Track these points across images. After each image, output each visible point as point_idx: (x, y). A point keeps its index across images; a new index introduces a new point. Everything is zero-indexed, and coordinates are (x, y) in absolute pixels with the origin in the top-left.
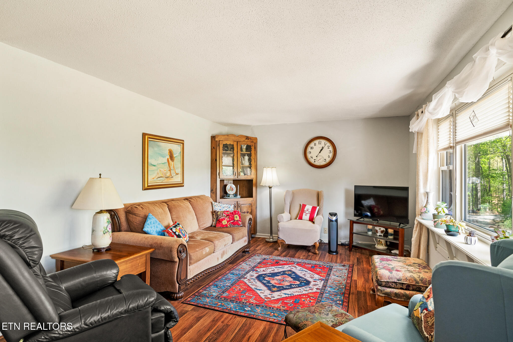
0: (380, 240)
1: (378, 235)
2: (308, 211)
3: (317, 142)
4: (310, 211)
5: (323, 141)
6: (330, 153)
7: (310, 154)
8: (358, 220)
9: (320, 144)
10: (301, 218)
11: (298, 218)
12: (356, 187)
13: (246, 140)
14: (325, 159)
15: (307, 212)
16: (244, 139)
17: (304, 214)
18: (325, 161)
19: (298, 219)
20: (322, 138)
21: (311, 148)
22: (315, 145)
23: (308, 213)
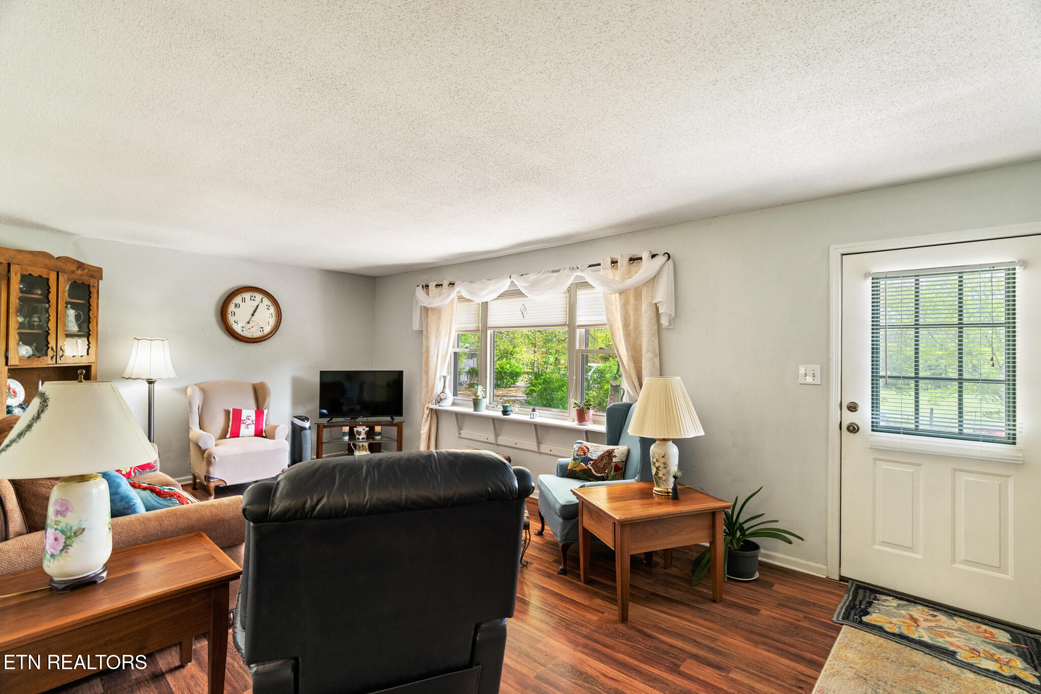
0: (363, 445)
1: (361, 438)
2: (249, 419)
3: (247, 295)
4: (254, 419)
5: (259, 296)
6: (271, 317)
7: (233, 315)
8: (328, 421)
9: (253, 300)
10: (236, 434)
11: (228, 436)
12: (323, 373)
13: (78, 270)
14: (261, 328)
15: (248, 422)
16: (73, 268)
17: (243, 426)
18: (262, 331)
19: (230, 438)
20: (257, 291)
21: (236, 306)
22: (244, 300)
23: (251, 423)
